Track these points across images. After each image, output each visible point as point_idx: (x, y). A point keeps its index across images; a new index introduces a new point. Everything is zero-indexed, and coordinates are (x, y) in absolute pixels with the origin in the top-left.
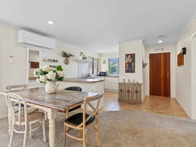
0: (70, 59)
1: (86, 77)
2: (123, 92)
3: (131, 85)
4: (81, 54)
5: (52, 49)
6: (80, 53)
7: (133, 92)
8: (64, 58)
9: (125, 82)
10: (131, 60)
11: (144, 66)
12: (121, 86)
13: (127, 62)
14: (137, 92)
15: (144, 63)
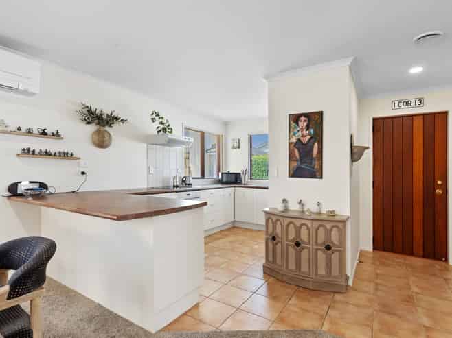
0: (114, 130)
1: (177, 187)
2: (279, 245)
3: (309, 224)
4: (154, 116)
5: (33, 94)
6: (153, 114)
7: (315, 247)
8: (92, 128)
9: (286, 210)
10: (309, 134)
11: (356, 154)
12: (274, 224)
13: (294, 140)
14: (328, 248)
15: (356, 144)
